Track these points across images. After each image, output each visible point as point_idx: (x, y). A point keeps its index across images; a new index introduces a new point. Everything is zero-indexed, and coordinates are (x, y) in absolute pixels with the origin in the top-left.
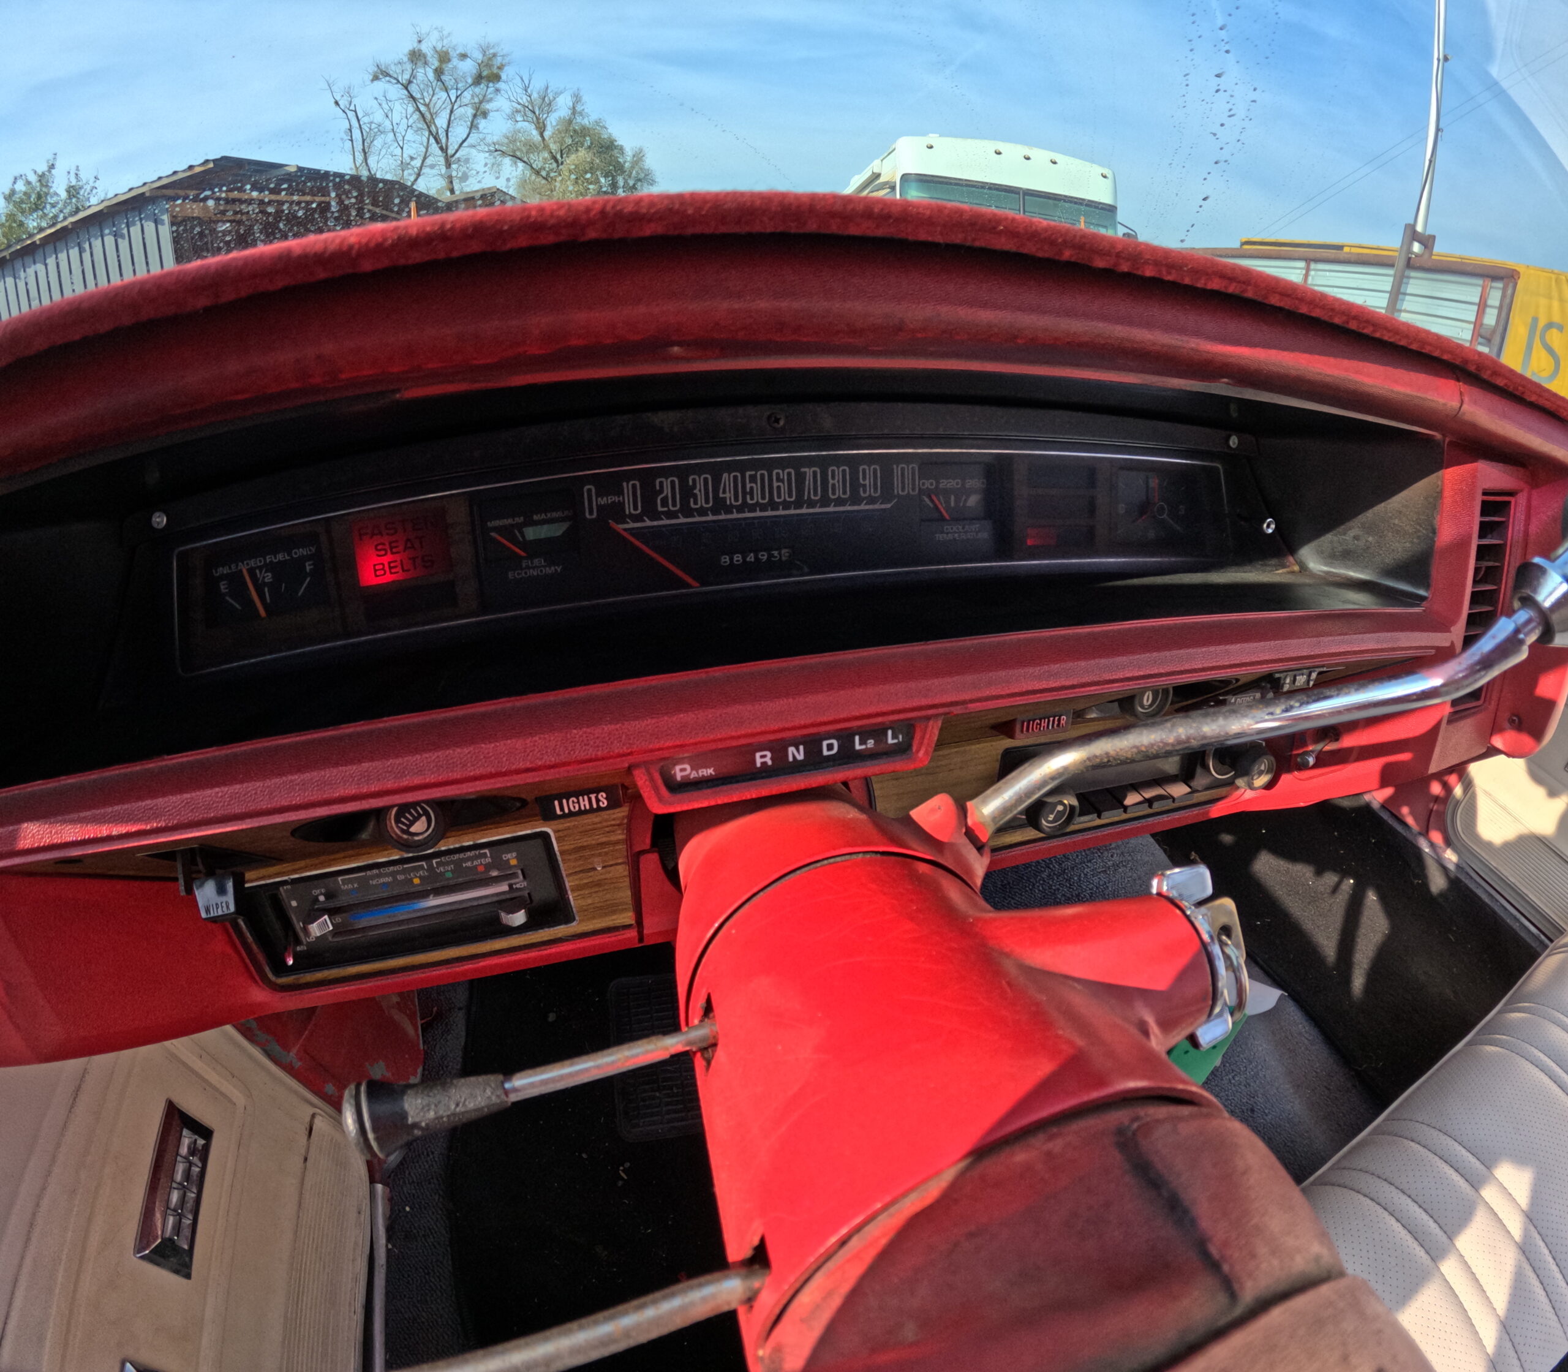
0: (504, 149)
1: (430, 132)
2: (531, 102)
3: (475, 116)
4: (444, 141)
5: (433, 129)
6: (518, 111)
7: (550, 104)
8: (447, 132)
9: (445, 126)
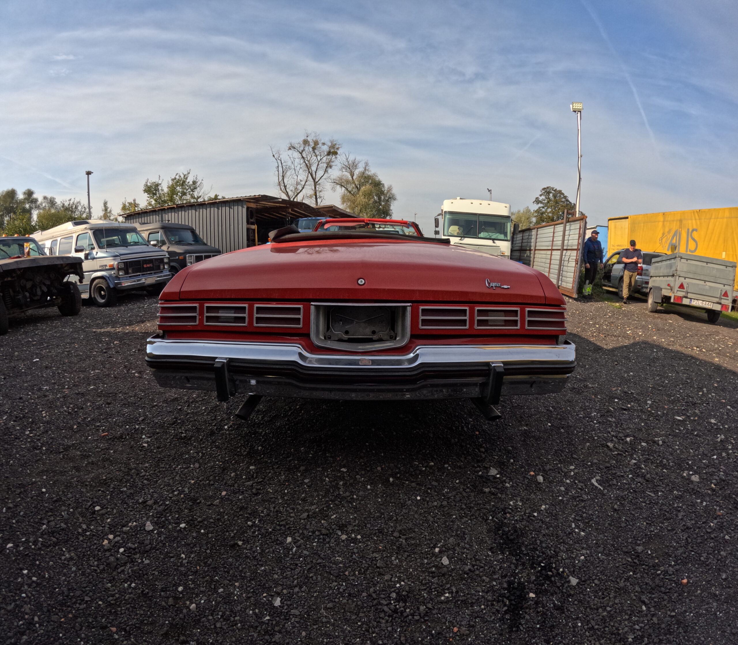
0: (337, 182)
1: (309, 172)
2: (349, 164)
3: (327, 167)
4: (314, 176)
5: (310, 170)
6: (344, 168)
7: (356, 166)
8: (316, 172)
9: (315, 170)
